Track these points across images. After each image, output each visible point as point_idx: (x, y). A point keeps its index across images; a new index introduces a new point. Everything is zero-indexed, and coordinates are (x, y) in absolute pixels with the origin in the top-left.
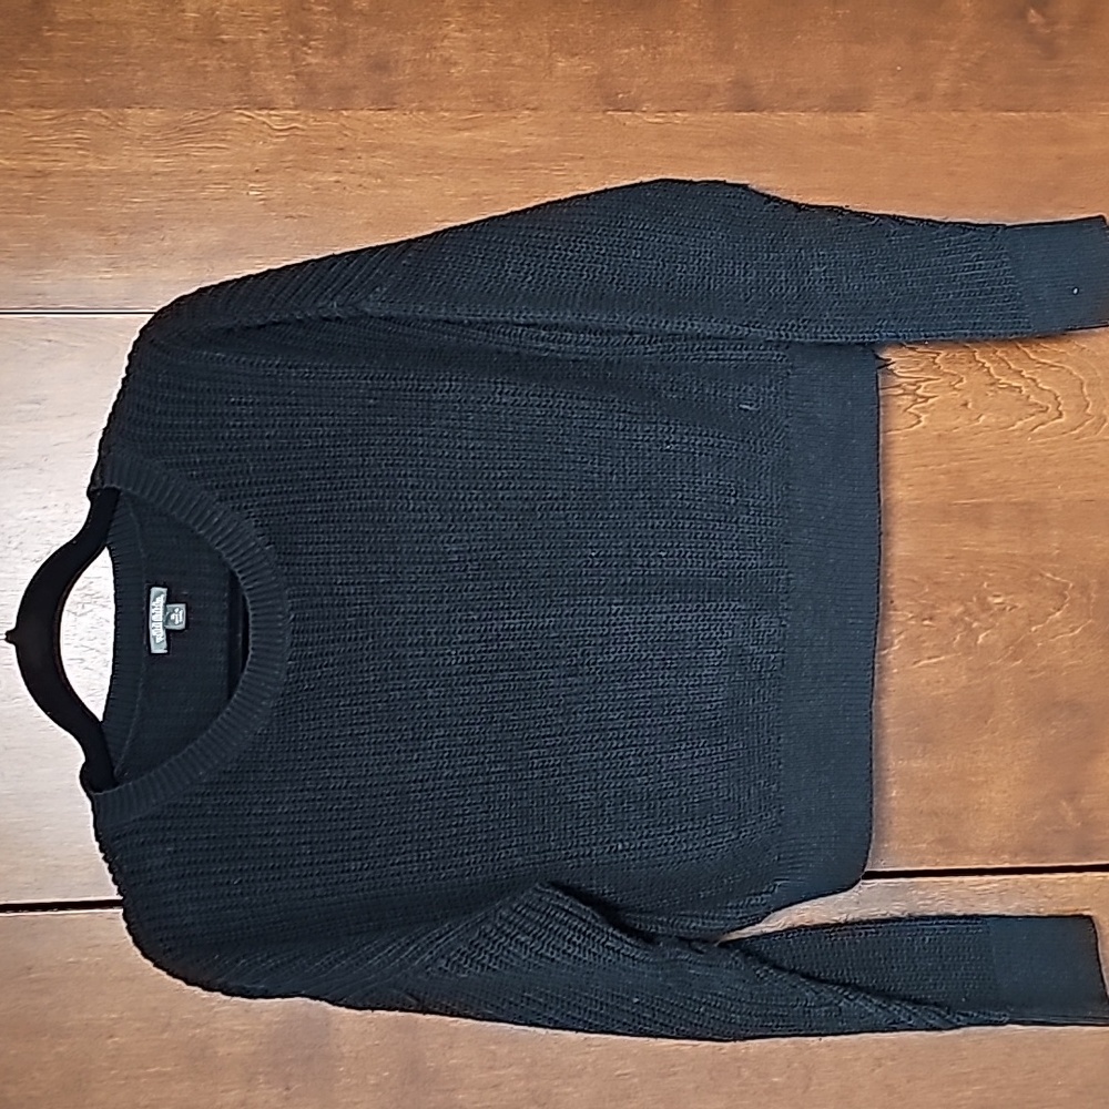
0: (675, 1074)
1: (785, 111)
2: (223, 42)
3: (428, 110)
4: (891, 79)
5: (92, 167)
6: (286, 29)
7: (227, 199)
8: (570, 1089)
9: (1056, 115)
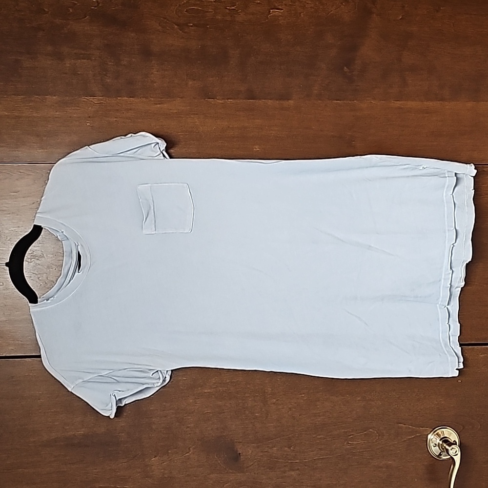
0: (224, 413)
1: (264, 99)
2: (79, 74)
3: (146, 98)
4: (299, 90)
5: (35, 115)
6: (99, 70)
7: (79, 126)
8: (190, 417)
9: (353, 102)
